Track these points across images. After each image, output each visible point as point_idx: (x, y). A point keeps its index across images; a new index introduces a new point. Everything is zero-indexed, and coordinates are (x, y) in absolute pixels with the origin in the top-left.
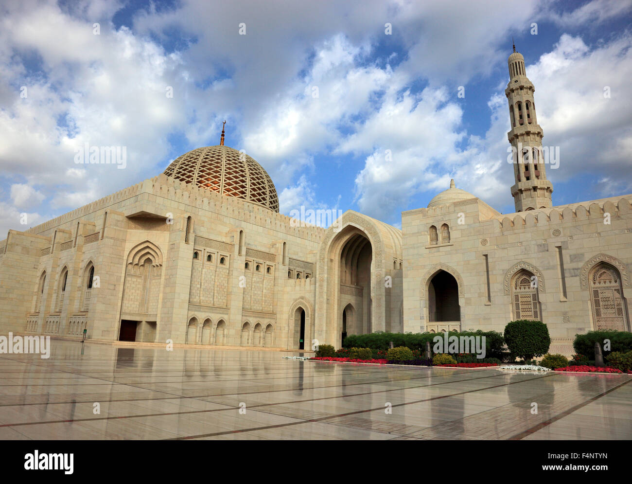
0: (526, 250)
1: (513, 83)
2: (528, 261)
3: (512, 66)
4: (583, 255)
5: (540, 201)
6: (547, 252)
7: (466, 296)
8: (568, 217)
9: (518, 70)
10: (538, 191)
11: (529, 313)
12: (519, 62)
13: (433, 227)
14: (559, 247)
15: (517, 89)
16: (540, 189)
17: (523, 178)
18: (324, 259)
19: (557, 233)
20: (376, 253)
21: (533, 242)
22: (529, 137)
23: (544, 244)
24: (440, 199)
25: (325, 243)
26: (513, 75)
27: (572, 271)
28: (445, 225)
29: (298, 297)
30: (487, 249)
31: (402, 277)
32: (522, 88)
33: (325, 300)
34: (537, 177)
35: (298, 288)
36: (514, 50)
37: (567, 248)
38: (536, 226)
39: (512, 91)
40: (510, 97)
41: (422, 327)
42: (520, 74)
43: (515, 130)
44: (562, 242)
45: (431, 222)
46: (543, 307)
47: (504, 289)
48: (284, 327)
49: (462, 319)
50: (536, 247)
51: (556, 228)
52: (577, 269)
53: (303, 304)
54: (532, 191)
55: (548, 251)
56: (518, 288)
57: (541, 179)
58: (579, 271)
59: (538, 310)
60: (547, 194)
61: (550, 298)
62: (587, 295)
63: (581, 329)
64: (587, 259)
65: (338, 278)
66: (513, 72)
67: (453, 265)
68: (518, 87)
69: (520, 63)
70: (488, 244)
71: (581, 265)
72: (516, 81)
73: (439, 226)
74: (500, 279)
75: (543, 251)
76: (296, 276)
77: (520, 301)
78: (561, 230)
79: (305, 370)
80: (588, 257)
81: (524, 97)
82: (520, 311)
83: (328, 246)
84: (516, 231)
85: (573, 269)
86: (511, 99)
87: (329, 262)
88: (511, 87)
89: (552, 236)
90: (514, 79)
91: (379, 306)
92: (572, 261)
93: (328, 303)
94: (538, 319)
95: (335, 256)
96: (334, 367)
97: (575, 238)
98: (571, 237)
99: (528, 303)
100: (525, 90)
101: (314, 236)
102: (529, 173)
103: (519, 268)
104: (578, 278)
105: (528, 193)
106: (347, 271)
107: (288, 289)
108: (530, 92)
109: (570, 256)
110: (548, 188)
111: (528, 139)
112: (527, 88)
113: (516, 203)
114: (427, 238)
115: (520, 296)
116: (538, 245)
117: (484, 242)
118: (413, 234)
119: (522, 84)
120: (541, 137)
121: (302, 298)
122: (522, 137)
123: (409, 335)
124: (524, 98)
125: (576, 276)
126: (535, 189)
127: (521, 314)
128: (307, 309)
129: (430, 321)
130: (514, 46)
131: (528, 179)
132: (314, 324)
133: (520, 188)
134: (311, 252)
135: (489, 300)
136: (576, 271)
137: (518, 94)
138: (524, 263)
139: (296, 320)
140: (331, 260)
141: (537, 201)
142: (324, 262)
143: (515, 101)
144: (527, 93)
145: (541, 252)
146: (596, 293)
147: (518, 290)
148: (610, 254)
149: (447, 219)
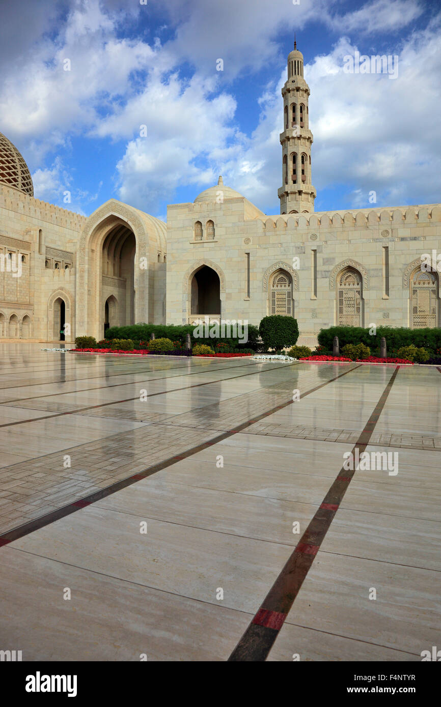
0: (285, 250)
1: (290, 82)
2: (286, 261)
3: (291, 65)
4: (334, 259)
5: (304, 205)
6: (304, 254)
7: (227, 291)
8: (325, 223)
9: (297, 70)
10: (303, 195)
11: (283, 309)
12: (298, 61)
13: (199, 222)
14: (315, 251)
15: (293, 90)
16: (304, 193)
17: (290, 181)
18: (84, 249)
19: (314, 237)
20: (140, 245)
21: (293, 244)
22: (300, 141)
23: (301, 247)
24: (206, 195)
25: (85, 232)
26: (291, 75)
27: (324, 273)
28: (210, 221)
29: (56, 288)
30: (249, 248)
31: (166, 270)
32: (298, 89)
33: (86, 292)
34: (303, 181)
35: (56, 278)
36: (295, 47)
37: (321, 252)
38: (296, 229)
39: (289, 91)
40: (286, 97)
41: (184, 320)
42: (298, 74)
43: (287, 132)
44: (317, 246)
45: (197, 217)
46: (296, 304)
47: (263, 286)
48: (43, 318)
49: (222, 313)
50: (294, 249)
51: (314, 232)
52: (328, 271)
53: (62, 294)
54: (297, 194)
55: (304, 253)
56: (275, 285)
57: (307, 184)
58: (329, 273)
59: (291, 306)
60: (310, 199)
61: (303, 294)
62: (334, 294)
63: (325, 324)
64: (337, 263)
65: (100, 269)
66: (291, 71)
67: (216, 263)
68: (295, 88)
69: (299, 62)
70: (251, 243)
71: (331, 268)
72: (293, 81)
73: (204, 222)
74: (260, 276)
75: (301, 253)
76: (54, 266)
77: (276, 298)
78: (318, 235)
79: (66, 362)
80: (338, 261)
81: (299, 98)
82: (276, 306)
83: (89, 236)
84: (278, 233)
85: (325, 271)
86: (286, 99)
87: (90, 253)
88: (288, 87)
89: (310, 240)
90: (292, 79)
91: (142, 298)
92: (324, 264)
93: (89, 294)
94: (291, 315)
95: (96, 246)
96: (95, 358)
97: (329, 242)
98: (326, 242)
99: (283, 300)
100: (301, 92)
101: (73, 225)
102: (296, 177)
103: (278, 267)
104: (327, 280)
105: (293, 196)
106: (110, 263)
107: (46, 279)
108: (305, 95)
109: (323, 259)
110: (312, 193)
111: (298, 142)
112: (303, 90)
113: (281, 205)
114: (192, 233)
115: (276, 293)
116: (296, 247)
117: (247, 241)
118: (178, 228)
119: (299, 86)
120: (311, 142)
121: (62, 289)
122: (293, 140)
123: (171, 327)
124: (299, 100)
125: (326, 278)
126: (300, 192)
127: (276, 310)
128: (67, 300)
129: (191, 314)
130: (295, 42)
131: (295, 182)
132: (75, 316)
133: (286, 191)
134: (70, 241)
135: (249, 296)
136: (326, 273)
137: (294, 95)
138: (283, 263)
139: (55, 311)
140: (93, 251)
141: (301, 204)
142: (84, 252)
143: (290, 102)
144: (303, 95)
145: (299, 253)
146: (341, 293)
147: (275, 288)
148: (356, 259)
149: (213, 216)
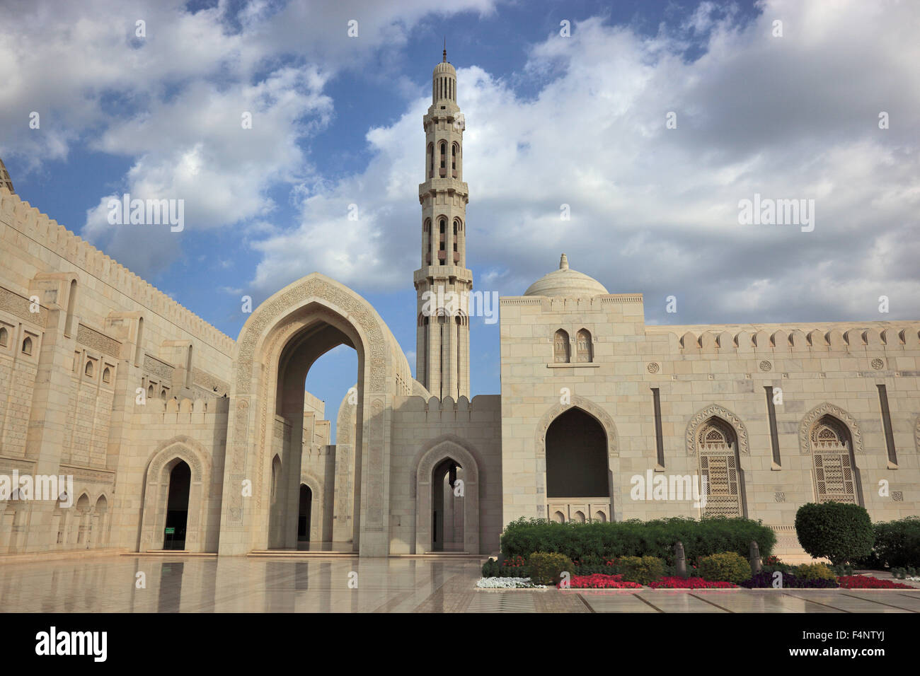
0: (720, 386)
2: (723, 404)
4: (802, 402)
6: (752, 394)
7: (623, 454)
8: (782, 342)
11: (724, 487)
13: (562, 332)
14: (768, 388)
19: (766, 365)
21: (732, 376)
23: (747, 381)
27: (787, 425)
28: (584, 331)
30: (657, 380)
31: (500, 414)
34: (456, 262)
38: (735, 352)
41: (539, 508)
44: (773, 381)
45: (559, 323)
46: (747, 478)
47: (687, 447)
49: (614, 494)
50: (735, 384)
51: (766, 359)
52: (795, 423)
53: (186, 451)
55: (753, 391)
57: (462, 266)
58: (797, 425)
59: (738, 481)
61: (756, 459)
62: (809, 461)
64: (808, 410)
67: (599, 403)
70: (660, 372)
71: (800, 417)
73: (573, 333)
74: (680, 430)
75: (746, 392)
77: (709, 466)
78: (772, 362)
80: (809, 406)
82: (710, 482)
84: (705, 356)
85: (790, 422)
89: (759, 370)
92: (787, 410)
97: (791, 375)
98: (787, 375)
99: (721, 470)
103: (710, 414)
104: (795, 436)
109: (784, 401)
114: (549, 349)
115: (709, 458)
116: (738, 382)
117: (654, 367)
118: (522, 339)
125: (793, 433)
127: (712, 488)
135: (661, 463)
136: (792, 425)
138: (718, 407)
145: (743, 392)
146: (819, 460)
147: (706, 449)
148: (836, 403)
149: (588, 321)
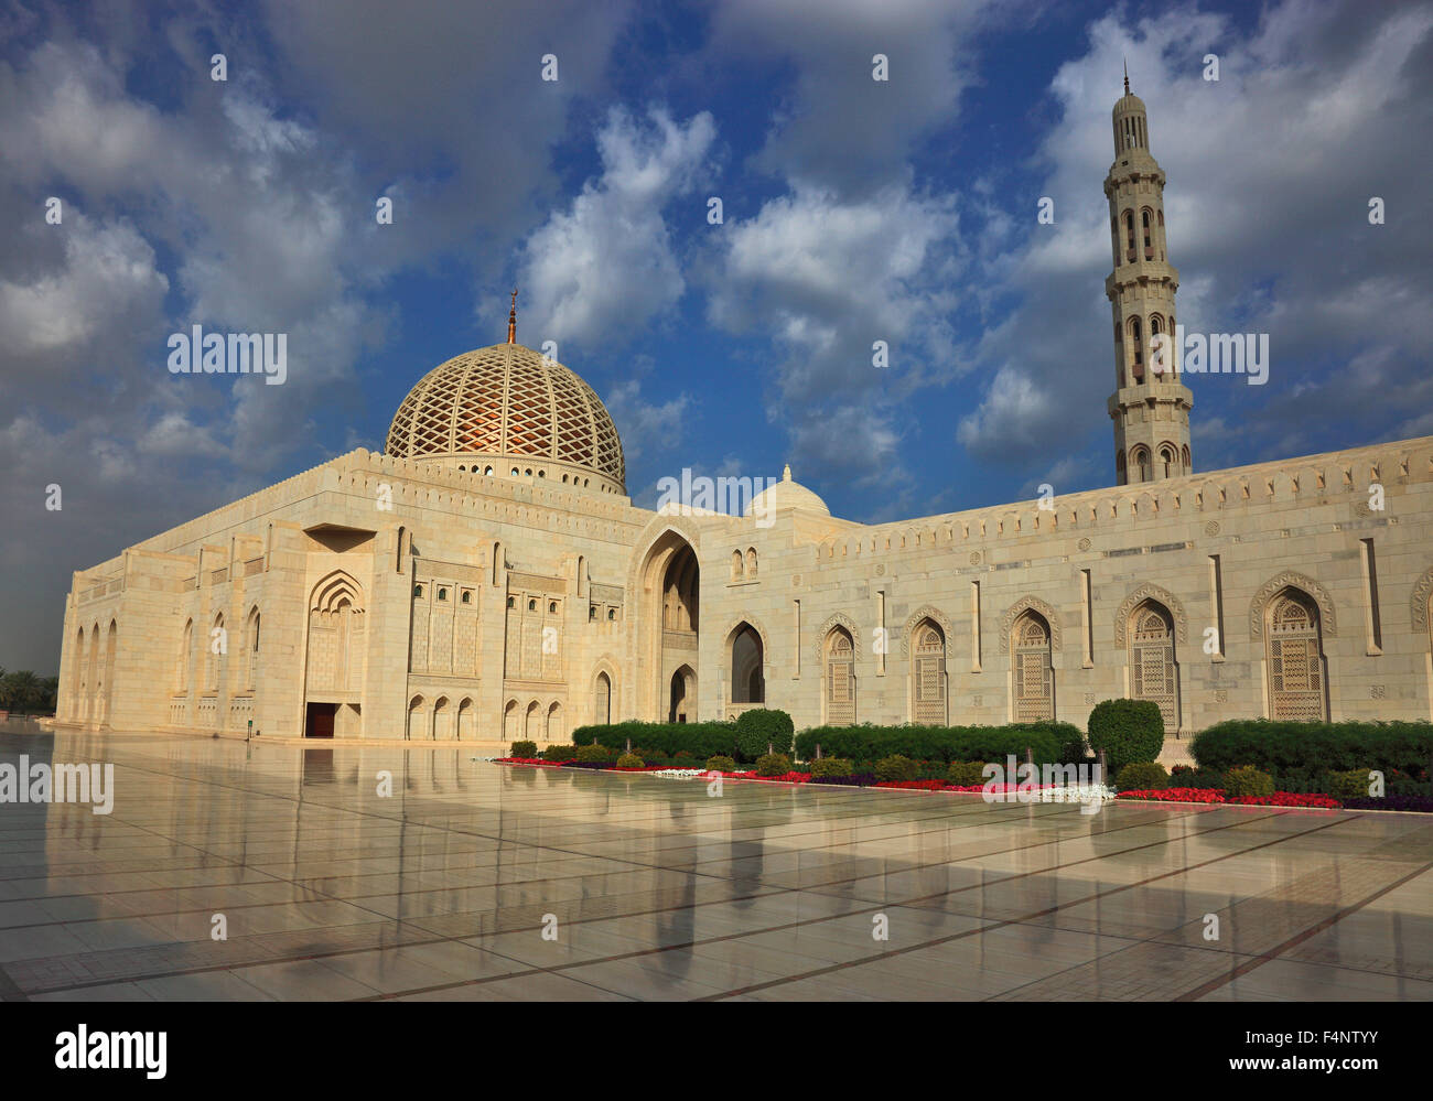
1: (1120, 166)
3: (1119, 128)
5: (1161, 429)
9: (1132, 136)
10: (1158, 407)
12: (1133, 119)
15: (1126, 182)
16: (1161, 403)
17: (1131, 381)
22: (1145, 289)
26: (1121, 149)
29: (600, 655)
32: (1135, 178)
34: (1158, 377)
39: (1116, 185)
40: (1113, 197)
42: (1135, 146)
43: (1118, 273)
54: (1146, 407)
57: (1167, 381)
60: (1175, 412)
66: (1120, 139)
68: (1128, 177)
69: (1136, 119)
72: (1126, 163)
76: (606, 615)
81: (1140, 197)
86: (1114, 201)
88: (1114, 177)
90: (1123, 158)
100: (1142, 183)
102: (1144, 370)
105: (1137, 411)
108: (1152, 187)
110: (1179, 401)
111: (1142, 293)
112: (1146, 178)
119: (1136, 170)
120: (1171, 288)
121: (608, 658)
122: (1131, 289)
124: (1139, 201)
126: (1151, 402)
130: (1126, 78)
131: (1140, 381)
133: (1122, 402)
137: (1127, 192)
141: (1154, 429)
143: (1121, 209)
144: (1146, 189)
